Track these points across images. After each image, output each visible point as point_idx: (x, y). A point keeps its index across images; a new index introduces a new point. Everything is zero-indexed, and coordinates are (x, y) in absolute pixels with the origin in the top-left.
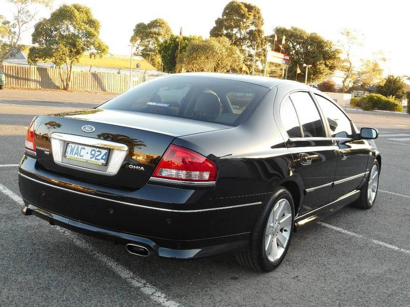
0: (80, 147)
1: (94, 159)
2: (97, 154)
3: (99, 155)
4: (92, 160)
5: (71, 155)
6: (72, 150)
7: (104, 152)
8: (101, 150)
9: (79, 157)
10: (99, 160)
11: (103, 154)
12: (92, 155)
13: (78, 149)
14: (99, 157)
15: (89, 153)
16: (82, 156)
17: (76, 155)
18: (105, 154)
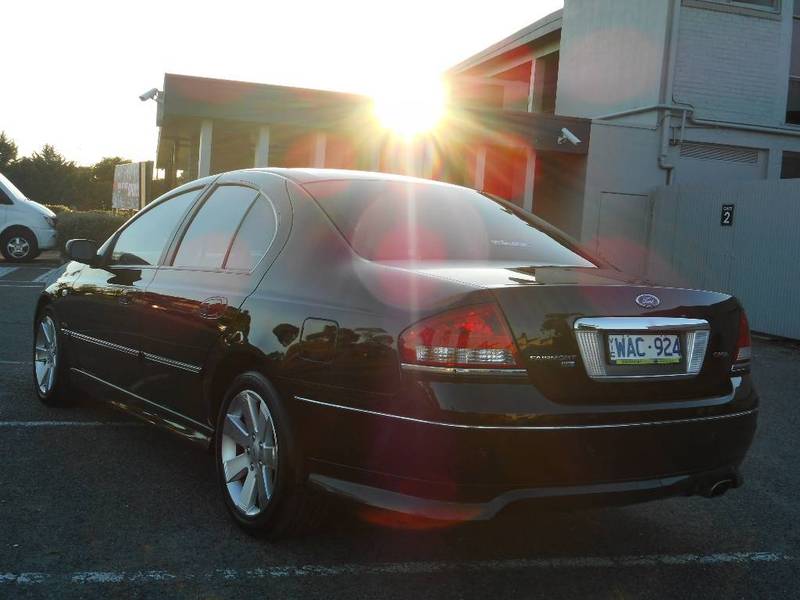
0: (634, 338)
1: (662, 356)
2: (665, 344)
3: (669, 345)
4: (660, 357)
5: (622, 358)
6: (620, 348)
7: (673, 338)
8: (668, 336)
9: (638, 358)
10: (670, 354)
11: (673, 343)
12: (657, 348)
13: (630, 344)
14: (670, 350)
15: (653, 346)
16: (643, 355)
17: (632, 355)
18: (676, 343)
